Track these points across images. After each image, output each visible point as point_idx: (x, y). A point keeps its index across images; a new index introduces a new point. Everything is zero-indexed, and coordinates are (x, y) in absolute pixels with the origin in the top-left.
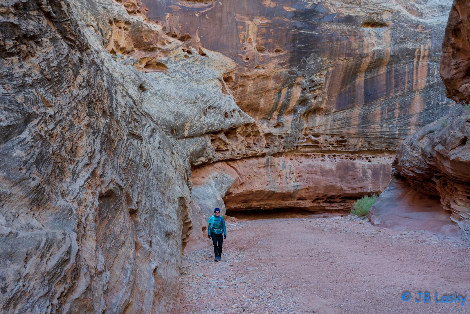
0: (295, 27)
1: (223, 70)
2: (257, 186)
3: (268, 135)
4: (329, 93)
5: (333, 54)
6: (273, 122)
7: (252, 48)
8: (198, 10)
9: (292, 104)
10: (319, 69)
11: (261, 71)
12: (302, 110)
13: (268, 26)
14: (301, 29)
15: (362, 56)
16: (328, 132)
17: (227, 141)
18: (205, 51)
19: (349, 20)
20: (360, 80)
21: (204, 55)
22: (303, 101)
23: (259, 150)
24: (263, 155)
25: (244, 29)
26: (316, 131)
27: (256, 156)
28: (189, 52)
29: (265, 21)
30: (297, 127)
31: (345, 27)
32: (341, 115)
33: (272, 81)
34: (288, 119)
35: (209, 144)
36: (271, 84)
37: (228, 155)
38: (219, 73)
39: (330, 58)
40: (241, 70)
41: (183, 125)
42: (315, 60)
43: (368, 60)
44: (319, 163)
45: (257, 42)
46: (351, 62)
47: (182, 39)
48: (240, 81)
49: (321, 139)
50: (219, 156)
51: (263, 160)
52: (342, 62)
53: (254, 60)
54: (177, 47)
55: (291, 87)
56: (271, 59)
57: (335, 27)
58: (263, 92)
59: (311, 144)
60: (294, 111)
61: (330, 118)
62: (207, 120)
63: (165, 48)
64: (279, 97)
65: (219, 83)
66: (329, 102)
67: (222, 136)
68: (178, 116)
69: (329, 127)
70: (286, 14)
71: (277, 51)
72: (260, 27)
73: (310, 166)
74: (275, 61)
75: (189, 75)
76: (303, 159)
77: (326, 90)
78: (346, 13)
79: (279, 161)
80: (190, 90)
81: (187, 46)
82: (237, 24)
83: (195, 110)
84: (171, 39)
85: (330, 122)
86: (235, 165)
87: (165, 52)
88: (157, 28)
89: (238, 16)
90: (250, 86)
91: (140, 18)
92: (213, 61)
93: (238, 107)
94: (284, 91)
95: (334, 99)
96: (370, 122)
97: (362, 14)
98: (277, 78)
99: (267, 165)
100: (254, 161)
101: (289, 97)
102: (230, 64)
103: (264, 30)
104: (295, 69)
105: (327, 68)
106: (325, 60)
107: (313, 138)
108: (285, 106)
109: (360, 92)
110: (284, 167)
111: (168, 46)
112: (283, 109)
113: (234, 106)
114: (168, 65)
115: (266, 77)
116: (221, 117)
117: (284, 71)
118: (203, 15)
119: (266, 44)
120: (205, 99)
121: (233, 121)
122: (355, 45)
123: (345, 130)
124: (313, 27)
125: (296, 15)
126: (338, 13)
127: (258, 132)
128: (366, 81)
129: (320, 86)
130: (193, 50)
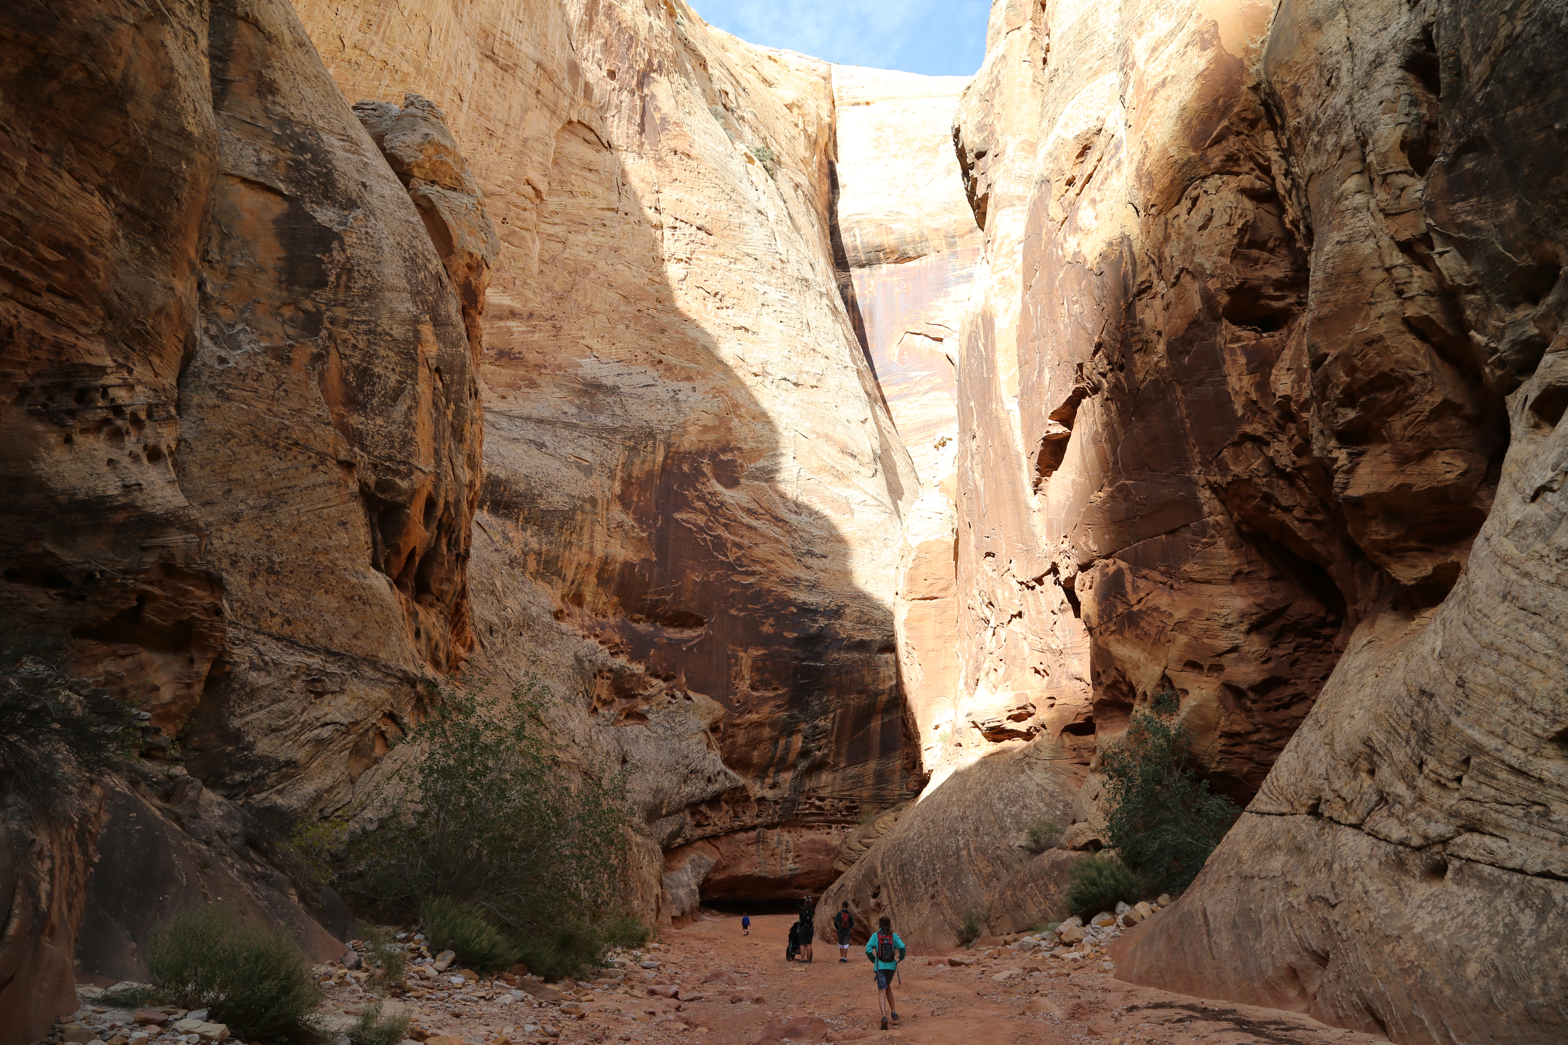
0: (796, 658)
1: (709, 720)
2: (744, 869)
3: (761, 800)
4: (838, 741)
5: (842, 692)
6: (769, 781)
7: (744, 686)
8: (686, 641)
9: (792, 757)
10: (825, 712)
11: (754, 717)
12: (803, 765)
13: (764, 658)
14: (804, 660)
15: (877, 694)
16: (835, 794)
17: (709, 813)
18: (691, 694)
19: (862, 646)
20: (876, 724)
21: (689, 699)
22: (805, 753)
23: (747, 819)
24: (754, 828)
25: (736, 664)
26: (822, 793)
27: (745, 829)
28: (673, 697)
29: (761, 652)
30: (797, 789)
31: (856, 655)
32: (852, 771)
33: (768, 729)
34: (787, 777)
35: (688, 820)
36: (767, 732)
37: (709, 830)
38: (705, 724)
39: (838, 697)
40: (730, 716)
41: (662, 802)
42: (820, 699)
43: (885, 697)
44: (825, 837)
45: (751, 678)
46: (864, 700)
47: (666, 680)
48: (730, 730)
49: (827, 804)
50: (699, 832)
51: (753, 834)
52: (854, 700)
53: (745, 703)
54: (660, 691)
55: (790, 734)
56: (767, 700)
57: (844, 655)
58: (754, 743)
59: (814, 811)
60: (794, 766)
61: (839, 775)
62: (688, 789)
63: (647, 693)
64: (776, 748)
65: (704, 737)
66: (837, 754)
67: (703, 808)
68: (658, 791)
69: (837, 788)
70: (785, 641)
71: (775, 689)
72: (755, 660)
73: (812, 841)
74: (772, 703)
75: (671, 729)
76: (804, 832)
77: (833, 739)
78: (858, 636)
79: (773, 835)
80: (672, 751)
81: (671, 689)
82: (729, 657)
83: (675, 779)
84: (655, 681)
85: (838, 781)
86: (718, 844)
87: (647, 699)
88: (639, 668)
89: (731, 646)
90: (741, 739)
91: (621, 661)
92: (699, 707)
93: (723, 767)
94: (782, 742)
95: (844, 750)
96: (887, 781)
97: (878, 637)
98: (773, 725)
99: (758, 840)
100: (742, 836)
101: (787, 748)
102: (719, 710)
103: (760, 664)
104: (795, 712)
105: (834, 710)
106: (832, 698)
107: (817, 803)
108: (783, 760)
109: (876, 740)
110: (779, 842)
111: (651, 691)
112: (782, 765)
113: (721, 766)
114: (650, 716)
115: (759, 725)
116: (703, 784)
117: (783, 715)
118: (691, 648)
119: (761, 681)
120: (687, 762)
121: (717, 786)
122: (868, 679)
123: (855, 792)
124: (818, 657)
125: (797, 642)
126: (850, 637)
127: (748, 798)
128: (883, 725)
129: (825, 733)
130: (678, 693)
